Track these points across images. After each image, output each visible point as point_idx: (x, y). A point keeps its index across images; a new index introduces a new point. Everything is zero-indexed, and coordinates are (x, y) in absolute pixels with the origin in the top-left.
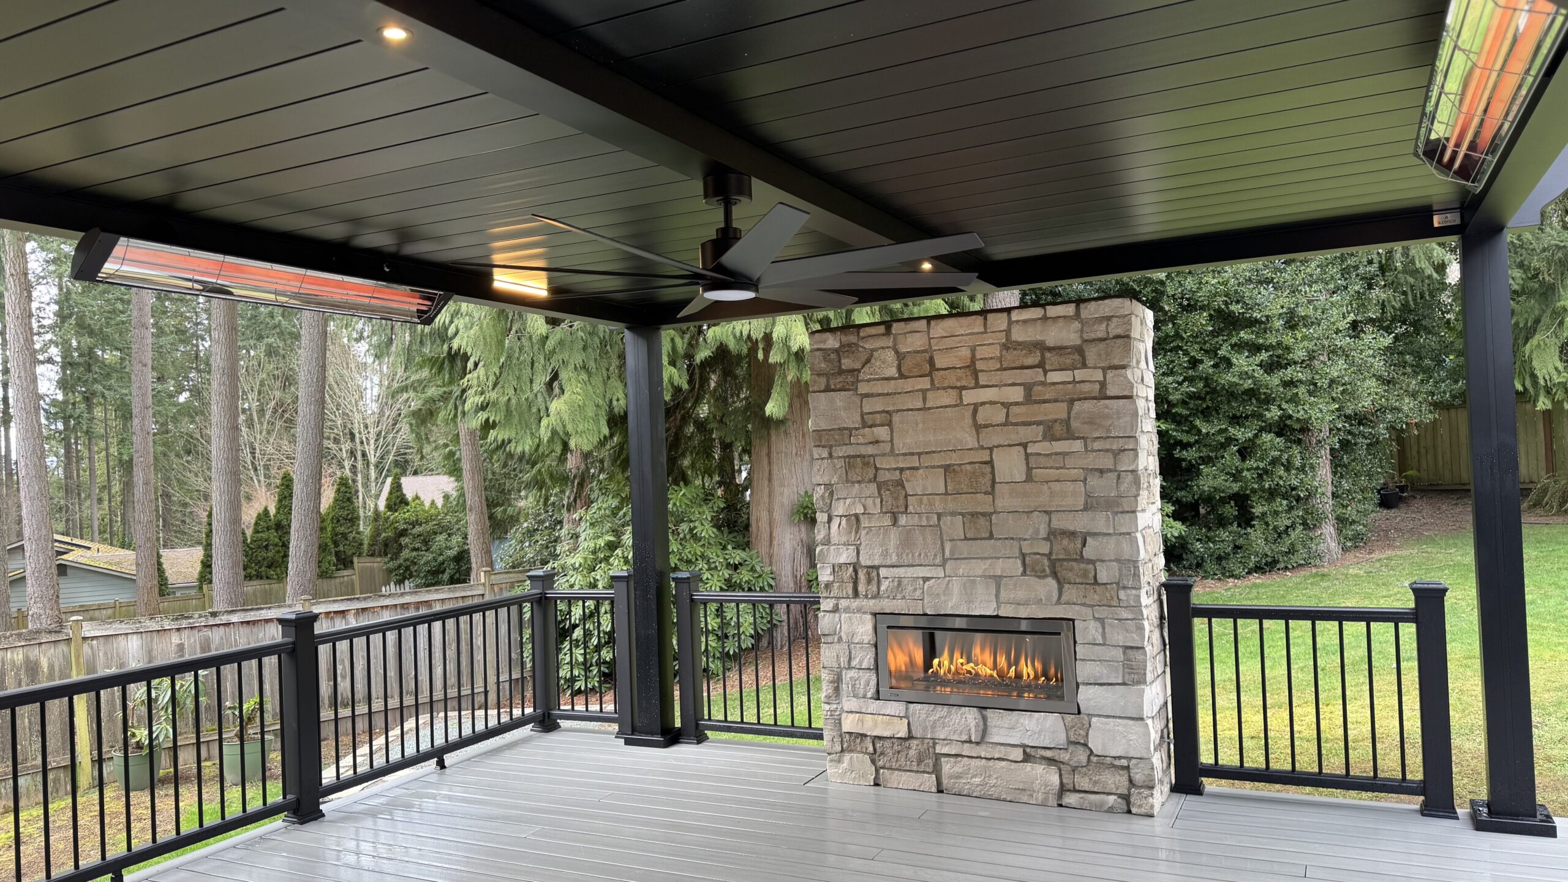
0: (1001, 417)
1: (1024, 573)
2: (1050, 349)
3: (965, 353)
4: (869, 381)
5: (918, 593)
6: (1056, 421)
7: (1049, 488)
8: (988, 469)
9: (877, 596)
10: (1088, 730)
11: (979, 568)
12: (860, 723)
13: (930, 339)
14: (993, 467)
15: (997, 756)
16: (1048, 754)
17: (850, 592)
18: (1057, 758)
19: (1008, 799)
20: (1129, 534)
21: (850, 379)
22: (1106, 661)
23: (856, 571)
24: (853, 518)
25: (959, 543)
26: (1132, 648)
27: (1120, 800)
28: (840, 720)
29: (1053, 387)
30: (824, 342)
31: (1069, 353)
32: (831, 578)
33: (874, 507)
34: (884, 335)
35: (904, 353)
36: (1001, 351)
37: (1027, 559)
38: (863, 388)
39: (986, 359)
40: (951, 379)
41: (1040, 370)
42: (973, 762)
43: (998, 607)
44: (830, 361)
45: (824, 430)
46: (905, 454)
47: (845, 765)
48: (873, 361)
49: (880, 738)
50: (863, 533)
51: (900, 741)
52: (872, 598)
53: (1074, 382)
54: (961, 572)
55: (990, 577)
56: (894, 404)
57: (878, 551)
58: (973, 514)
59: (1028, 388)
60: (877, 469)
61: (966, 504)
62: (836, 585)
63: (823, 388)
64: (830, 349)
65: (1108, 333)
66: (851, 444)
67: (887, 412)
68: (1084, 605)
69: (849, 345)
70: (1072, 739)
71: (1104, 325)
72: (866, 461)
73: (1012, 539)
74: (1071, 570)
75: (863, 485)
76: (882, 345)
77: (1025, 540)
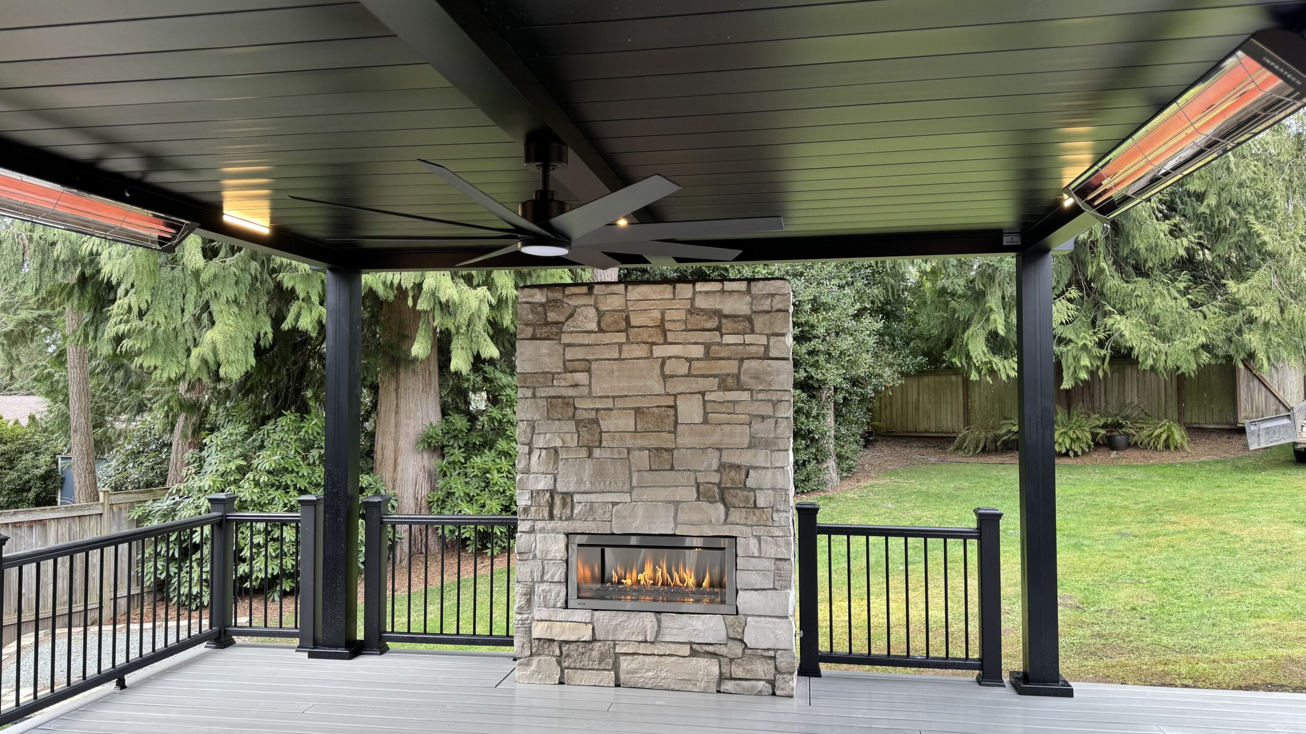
0: (684, 370)
1: (698, 499)
2: (726, 317)
3: (657, 314)
4: (571, 332)
5: (607, 515)
6: (729, 375)
7: (721, 430)
8: (672, 412)
9: (570, 518)
10: (744, 628)
11: (662, 494)
12: (549, 630)
13: (627, 301)
14: (676, 411)
15: (667, 653)
16: (710, 649)
17: (546, 515)
18: (717, 652)
19: (676, 688)
20: (783, 468)
21: (554, 330)
22: (761, 570)
23: (552, 497)
24: (552, 450)
25: (645, 473)
26: (781, 559)
27: (767, 685)
28: (530, 628)
29: (727, 347)
30: (532, 296)
31: (741, 321)
32: (529, 503)
33: (572, 441)
34: (586, 294)
35: (604, 311)
36: (686, 315)
37: (701, 487)
38: (566, 339)
39: (673, 321)
40: (644, 335)
41: (717, 333)
42: (647, 659)
43: (676, 527)
44: (537, 313)
45: (528, 373)
46: (601, 397)
47: (533, 668)
48: (576, 316)
49: (567, 642)
50: (561, 463)
51: (584, 644)
52: (567, 519)
53: (744, 344)
54: (645, 497)
55: (670, 502)
56: (593, 354)
57: (573, 479)
58: (658, 449)
59: (707, 346)
60: (575, 408)
61: (653, 441)
62: (533, 509)
63: (529, 336)
64: (536, 303)
65: (772, 307)
66: (553, 386)
67: (587, 360)
68: (745, 525)
69: (555, 301)
70: (731, 635)
71: (769, 301)
72: (568, 402)
73: (689, 470)
74: (736, 497)
75: (562, 422)
76: (585, 303)
77: (700, 471)
